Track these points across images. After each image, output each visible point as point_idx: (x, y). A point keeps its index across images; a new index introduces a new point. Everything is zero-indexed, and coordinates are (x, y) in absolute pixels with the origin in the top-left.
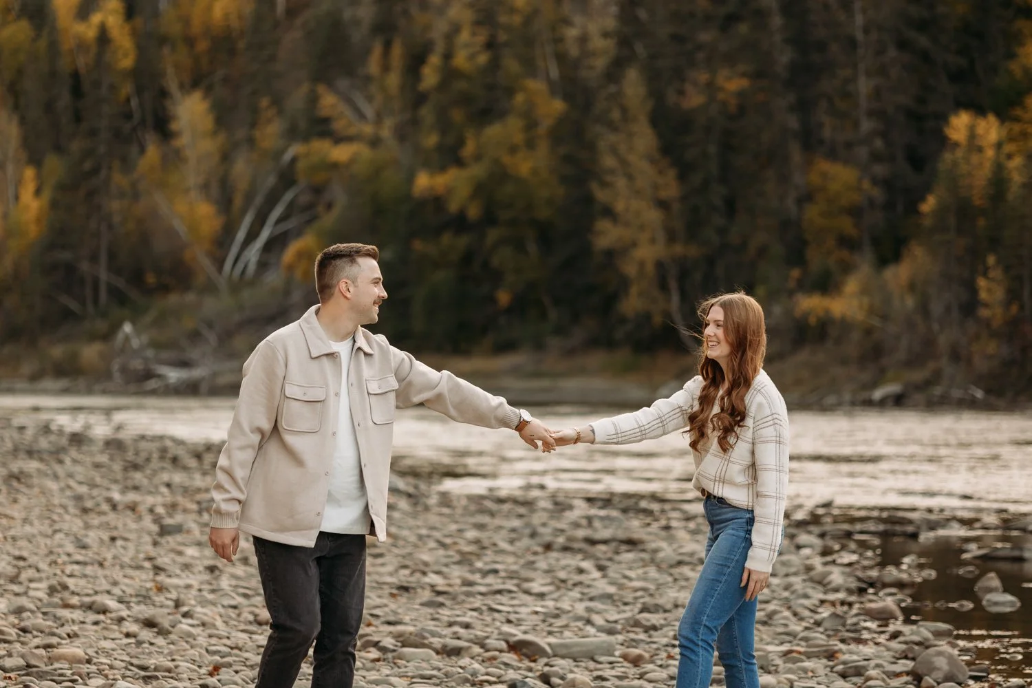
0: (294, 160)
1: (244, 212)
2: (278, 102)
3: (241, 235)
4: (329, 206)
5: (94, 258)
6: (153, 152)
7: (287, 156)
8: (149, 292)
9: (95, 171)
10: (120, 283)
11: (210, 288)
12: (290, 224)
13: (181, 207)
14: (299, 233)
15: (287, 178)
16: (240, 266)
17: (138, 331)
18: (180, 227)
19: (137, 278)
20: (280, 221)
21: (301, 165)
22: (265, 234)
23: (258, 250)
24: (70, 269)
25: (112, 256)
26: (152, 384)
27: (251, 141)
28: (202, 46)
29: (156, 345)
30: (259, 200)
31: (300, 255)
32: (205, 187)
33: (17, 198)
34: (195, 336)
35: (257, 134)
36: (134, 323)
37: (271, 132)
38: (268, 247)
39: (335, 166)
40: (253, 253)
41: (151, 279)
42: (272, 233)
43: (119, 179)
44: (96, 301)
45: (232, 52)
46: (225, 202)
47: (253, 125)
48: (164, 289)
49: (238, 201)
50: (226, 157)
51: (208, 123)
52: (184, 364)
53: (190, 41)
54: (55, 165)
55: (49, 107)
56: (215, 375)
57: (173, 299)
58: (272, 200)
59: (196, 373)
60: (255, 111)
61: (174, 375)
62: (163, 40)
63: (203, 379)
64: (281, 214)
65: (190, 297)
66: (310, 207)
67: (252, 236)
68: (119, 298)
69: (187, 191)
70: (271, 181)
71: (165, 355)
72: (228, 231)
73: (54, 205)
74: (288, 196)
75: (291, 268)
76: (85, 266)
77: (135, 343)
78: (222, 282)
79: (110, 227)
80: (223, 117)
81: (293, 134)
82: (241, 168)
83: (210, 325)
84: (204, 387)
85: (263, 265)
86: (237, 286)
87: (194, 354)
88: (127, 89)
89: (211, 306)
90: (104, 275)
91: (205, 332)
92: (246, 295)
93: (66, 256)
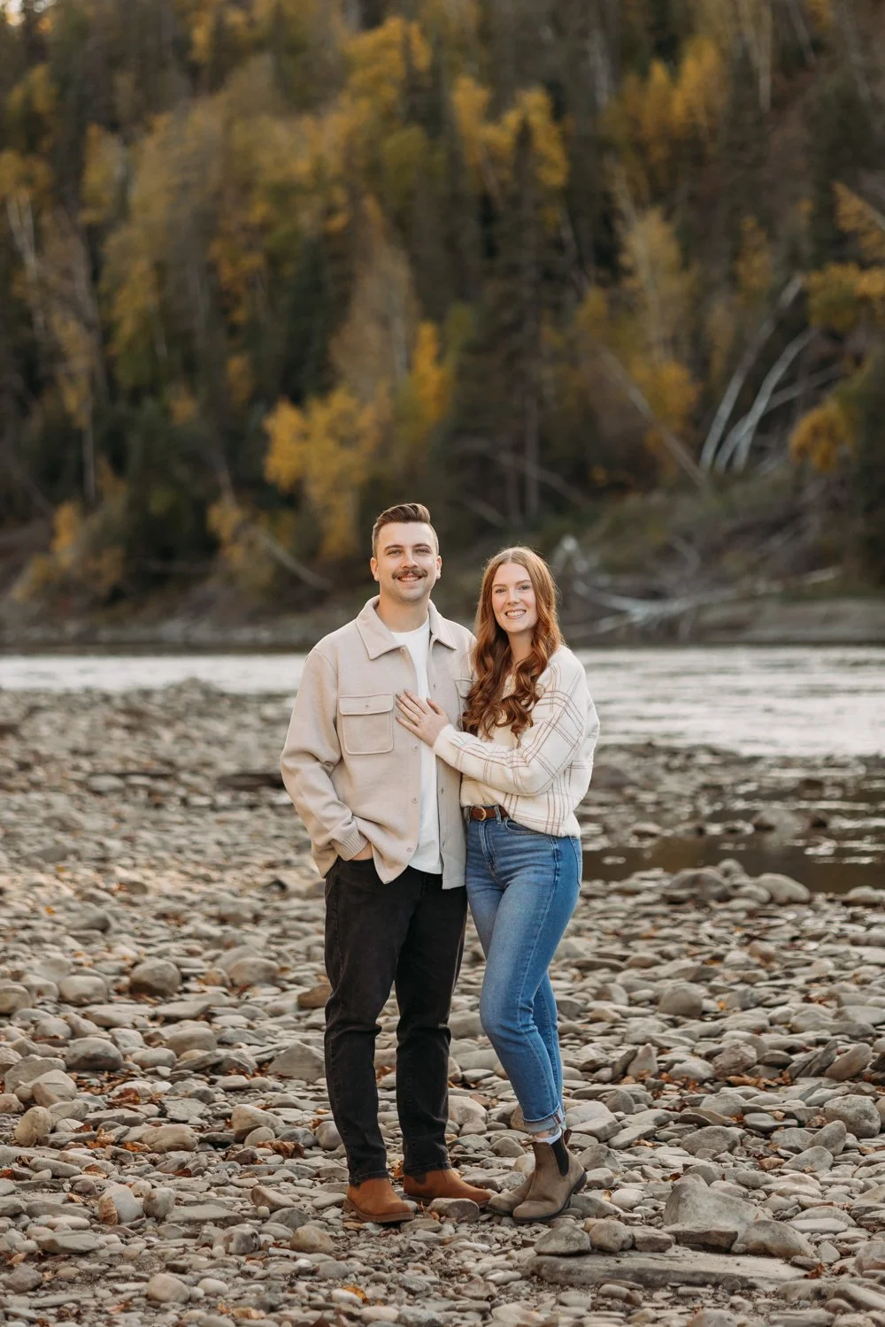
0: (802, 296)
1: (728, 376)
2: (768, 223)
3: (725, 410)
4: (858, 360)
5: (518, 448)
6: (595, 298)
7: (790, 294)
8: (597, 493)
9: (517, 326)
10: (556, 481)
11: (686, 485)
12: (794, 392)
13: (641, 372)
14: (813, 401)
15: (791, 324)
16: (726, 452)
17: (585, 548)
18: (638, 398)
19: (579, 474)
20: (778, 389)
21: (815, 303)
22: (760, 407)
23: (749, 430)
24: (485, 462)
25: (544, 444)
26: (607, 625)
27: (733, 279)
28: (659, 153)
29: (612, 568)
30: (749, 358)
31: (816, 432)
32: (673, 342)
33: (410, 365)
34: (667, 553)
35: (741, 268)
36: (578, 535)
37: (760, 266)
38: (764, 426)
39: (865, 300)
40: (744, 434)
41: (599, 475)
42: (768, 404)
43: (550, 337)
44: (523, 508)
45: (699, 160)
46: (700, 365)
47: (736, 255)
48: (619, 489)
49: (718, 364)
50: (698, 301)
51: (671, 252)
52: (655, 595)
53: (641, 148)
54: (463, 317)
55: (451, 243)
56: (701, 609)
57: (633, 502)
58: (768, 359)
59: (674, 607)
60: (735, 234)
61: (640, 611)
62: (604, 146)
63: (682, 616)
64: (783, 376)
65: (657, 498)
66: (825, 362)
67: (740, 411)
68: (555, 502)
69: (648, 348)
70: (766, 330)
71: (626, 581)
72: (708, 403)
73: (461, 374)
74: (791, 352)
75: (803, 451)
76: (506, 459)
77: (582, 566)
78: (701, 475)
79: (541, 403)
80: (691, 245)
81: (794, 261)
82: (721, 318)
83: (688, 538)
84: (685, 629)
85: (758, 451)
86: (724, 480)
87: (668, 578)
88: (555, 215)
89: (688, 510)
90: (533, 472)
91: (681, 546)
92: (737, 491)
93: (479, 445)
